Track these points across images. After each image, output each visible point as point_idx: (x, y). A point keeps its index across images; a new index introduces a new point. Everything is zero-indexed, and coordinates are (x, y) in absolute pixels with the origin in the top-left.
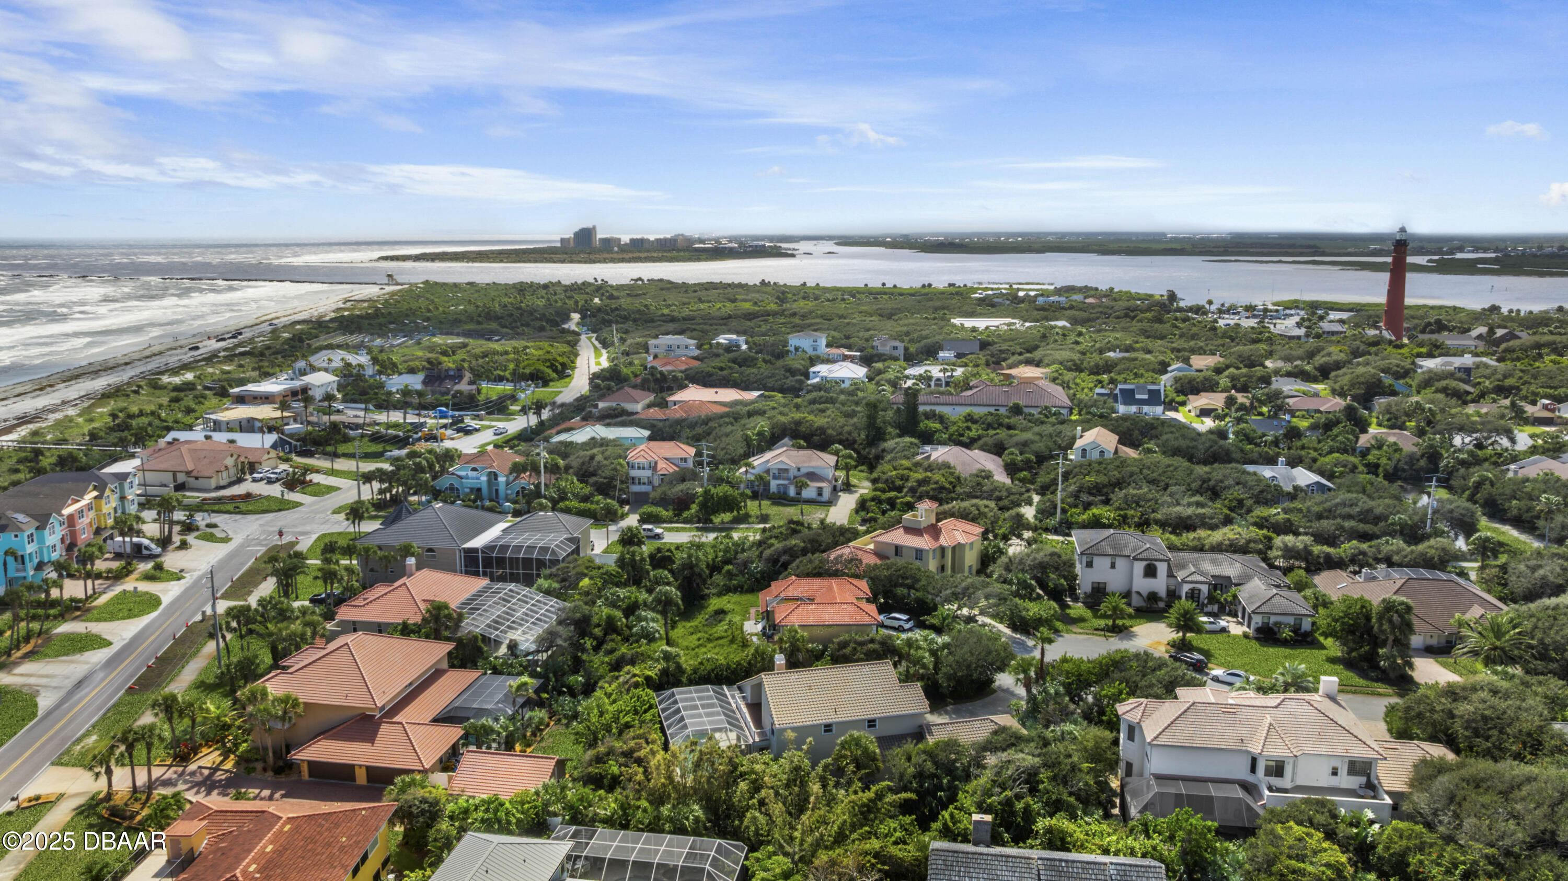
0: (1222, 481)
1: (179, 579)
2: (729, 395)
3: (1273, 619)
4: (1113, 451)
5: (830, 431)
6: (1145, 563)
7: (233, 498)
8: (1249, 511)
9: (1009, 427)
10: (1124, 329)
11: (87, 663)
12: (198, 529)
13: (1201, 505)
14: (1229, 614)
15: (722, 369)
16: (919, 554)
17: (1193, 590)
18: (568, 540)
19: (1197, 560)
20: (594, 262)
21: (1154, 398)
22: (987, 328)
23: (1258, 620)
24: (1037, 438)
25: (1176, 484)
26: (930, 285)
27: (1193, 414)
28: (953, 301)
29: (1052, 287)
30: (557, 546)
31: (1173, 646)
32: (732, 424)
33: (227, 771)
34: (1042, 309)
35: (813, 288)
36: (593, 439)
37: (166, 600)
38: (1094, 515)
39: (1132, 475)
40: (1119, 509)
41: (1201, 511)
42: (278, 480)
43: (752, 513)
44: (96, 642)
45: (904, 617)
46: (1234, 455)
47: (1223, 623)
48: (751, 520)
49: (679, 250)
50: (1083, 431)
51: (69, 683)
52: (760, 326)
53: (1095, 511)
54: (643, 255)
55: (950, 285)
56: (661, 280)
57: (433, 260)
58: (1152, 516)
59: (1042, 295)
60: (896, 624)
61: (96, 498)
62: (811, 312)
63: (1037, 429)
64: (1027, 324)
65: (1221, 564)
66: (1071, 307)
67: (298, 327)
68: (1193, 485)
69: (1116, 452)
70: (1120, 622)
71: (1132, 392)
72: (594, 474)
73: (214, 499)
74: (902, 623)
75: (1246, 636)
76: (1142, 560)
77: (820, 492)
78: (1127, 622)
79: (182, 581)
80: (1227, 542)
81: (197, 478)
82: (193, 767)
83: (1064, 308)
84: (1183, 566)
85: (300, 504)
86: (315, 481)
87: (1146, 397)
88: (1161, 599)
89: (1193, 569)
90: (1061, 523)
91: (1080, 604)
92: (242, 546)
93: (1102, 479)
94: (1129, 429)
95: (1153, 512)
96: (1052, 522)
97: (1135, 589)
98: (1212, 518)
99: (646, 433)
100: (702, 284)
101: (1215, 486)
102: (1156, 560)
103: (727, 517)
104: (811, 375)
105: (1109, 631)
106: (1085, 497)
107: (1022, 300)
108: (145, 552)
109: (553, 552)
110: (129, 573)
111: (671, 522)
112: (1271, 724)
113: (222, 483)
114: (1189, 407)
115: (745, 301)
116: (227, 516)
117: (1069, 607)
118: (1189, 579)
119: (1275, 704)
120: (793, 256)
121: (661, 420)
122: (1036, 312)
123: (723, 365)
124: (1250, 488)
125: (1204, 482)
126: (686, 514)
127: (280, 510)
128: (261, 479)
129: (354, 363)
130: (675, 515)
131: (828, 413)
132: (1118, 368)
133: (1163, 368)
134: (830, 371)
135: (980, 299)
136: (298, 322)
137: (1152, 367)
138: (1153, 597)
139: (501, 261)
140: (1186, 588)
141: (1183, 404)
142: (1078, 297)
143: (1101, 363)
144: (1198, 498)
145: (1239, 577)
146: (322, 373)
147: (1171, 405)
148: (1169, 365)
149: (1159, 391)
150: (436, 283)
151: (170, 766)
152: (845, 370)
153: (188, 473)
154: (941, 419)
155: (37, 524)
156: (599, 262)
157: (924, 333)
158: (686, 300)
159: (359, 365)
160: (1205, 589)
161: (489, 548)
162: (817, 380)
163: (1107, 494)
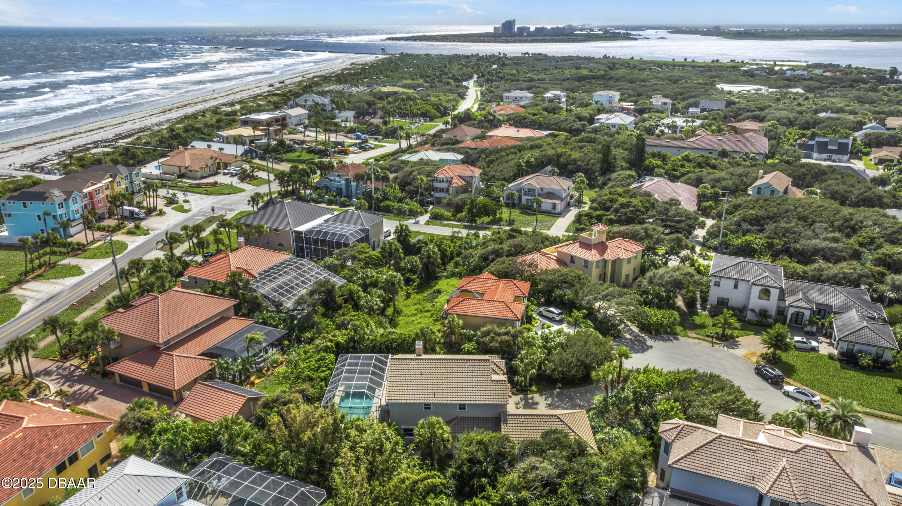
0: (862, 222)
1: (146, 235)
2: (525, 133)
3: (857, 347)
4: (782, 190)
5: (579, 163)
6: (761, 288)
7: (207, 184)
8: (879, 247)
9: (714, 167)
10: (843, 96)
11: (64, 285)
12: (177, 202)
13: (836, 240)
14: (825, 336)
15: (534, 115)
16: (586, 263)
17: (798, 313)
18: (362, 230)
19: (807, 289)
20: (508, 42)
21: (842, 149)
22: (739, 92)
23: (844, 346)
24: (728, 177)
25: (822, 221)
26: (717, 61)
27: (873, 162)
28: (724, 73)
29: (805, 64)
30: (351, 234)
31: (764, 359)
32: (515, 153)
33: (83, 370)
34: (788, 79)
35: (637, 61)
36: (421, 159)
37: (130, 247)
38: (746, 241)
39: (787, 211)
40: (769, 237)
41: (833, 245)
42: (236, 175)
43: (504, 219)
44: (77, 271)
45: (556, 311)
46: (885, 200)
47: (814, 343)
48: (502, 223)
49: (563, 35)
50: (765, 173)
51: (45, 297)
52: (584, 86)
53: (748, 238)
54: (539, 38)
55: (732, 61)
56: (540, 54)
57: (415, 40)
58: (792, 245)
59: (791, 70)
60: (550, 315)
61: (110, 182)
62: (622, 77)
63: (731, 170)
64: (770, 90)
65: (827, 294)
66: (811, 79)
67: (316, 79)
68: (836, 224)
69: (786, 192)
70: (728, 332)
71: (826, 143)
72: (410, 184)
73: (196, 184)
74: (554, 315)
75: (831, 357)
76: (758, 285)
77: (554, 206)
78: (736, 333)
79: (148, 236)
80: (841, 276)
81: (191, 171)
82: (68, 364)
83: (805, 79)
84: (793, 293)
85: (244, 190)
86: (259, 176)
87: (836, 148)
88: (770, 316)
89: (801, 296)
90: (721, 244)
91: (707, 313)
92: (194, 216)
93: (762, 213)
94: (804, 174)
95: (795, 242)
96: (715, 242)
97: (750, 307)
98: (842, 251)
99: (460, 157)
100: (564, 57)
101: (854, 225)
102: (770, 287)
103: (486, 219)
104: (596, 120)
105: (717, 339)
106: (745, 226)
107: (776, 73)
108: (136, 216)
109: (347, 238)
110: (120, 229)
111: (450, 220)
112: (784, 468)
113: (205, 175)
114: (872, 157)
115: (585, 68)
116: (199, 195)
117: (697, 314)
118: (794, 304)
119: (796, 449)
120: (636, 39)
121: (472, 149)
122: (782, 81)
123: (536, 112)
124: (886, 229)
125: (846, 220)
126: (459, 215)
127: (229, 194)
128: (228, 174)
129: (320, 103)
130: (453, 216)
131: (585, 149)
132: (822, 125)
133: (860, 126)
134: (608, 119)
135: (746, 72)
136: (317, 77)
137: (848, 126)
138: (763, 313)
139: (454, 41)
140: (791, 311)
141: (867, 154)
142: (818, 72)
143: (811, 121)
144: (837, 234)
145: (840, 307)
146: (299, 108)
147: (857, 154)
148: (865, 124)
149: (848, 144)
150: (407, 54)
151: (57, 361)
152: (617, 118)
153: (186, 168)
154: (664, 158)
155: (66, 197)
156: (512, 42)
157: (693, 94)
158: (547, 67)
159: (323, 104)
160: (807, 313)
161: (310, 232)
162: (598, 125)
163: (762, 226)
